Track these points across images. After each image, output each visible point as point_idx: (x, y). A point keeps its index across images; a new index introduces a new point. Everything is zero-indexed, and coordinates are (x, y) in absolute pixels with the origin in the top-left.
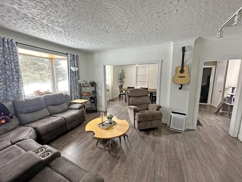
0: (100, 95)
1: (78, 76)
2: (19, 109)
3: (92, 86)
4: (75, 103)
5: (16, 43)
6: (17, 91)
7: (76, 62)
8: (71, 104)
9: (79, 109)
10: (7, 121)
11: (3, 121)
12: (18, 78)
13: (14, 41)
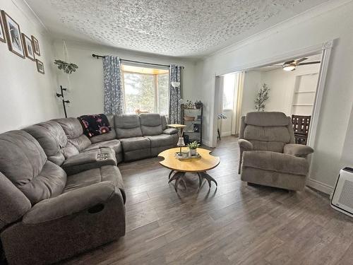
0: (208, 122)
1: (181, 94)
2: (117, 124)
3: (197, 108)
4: (170, 127)
5: (120, 60)
6: (119, 107)
7: (178, 75)
8: (167, 128)
9: (171, 134)
10: (107, 132)
11: (104, 131)
12: (119, 94)
13: (118, 58)
